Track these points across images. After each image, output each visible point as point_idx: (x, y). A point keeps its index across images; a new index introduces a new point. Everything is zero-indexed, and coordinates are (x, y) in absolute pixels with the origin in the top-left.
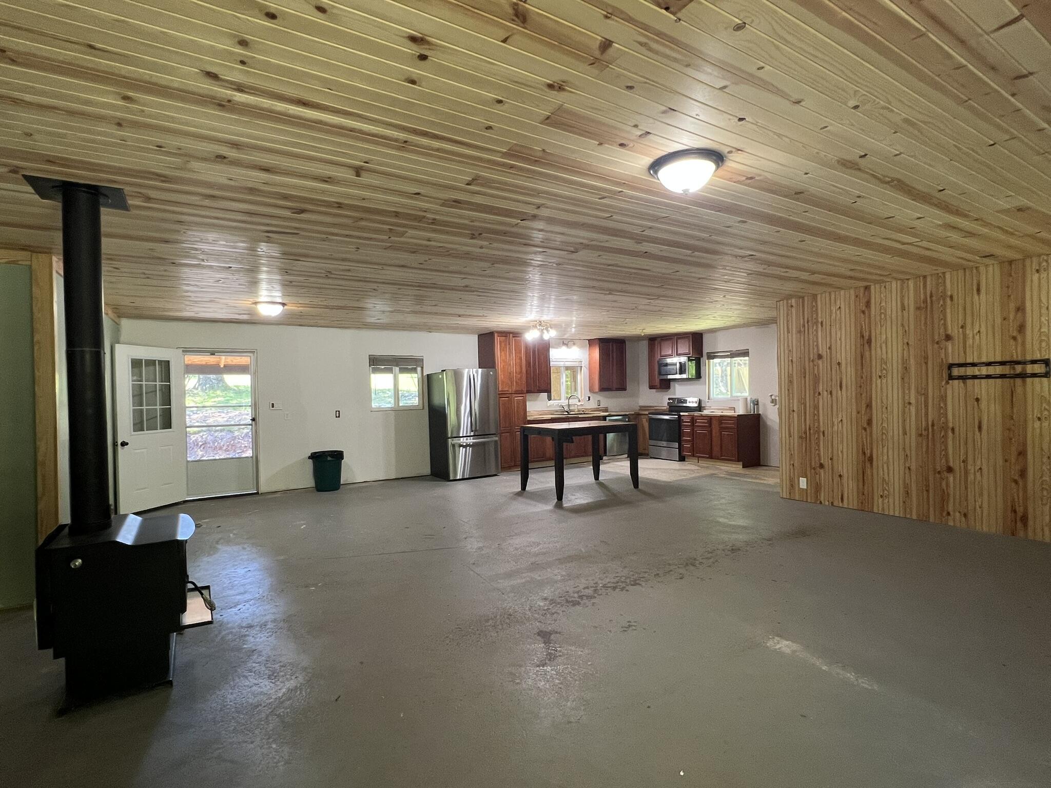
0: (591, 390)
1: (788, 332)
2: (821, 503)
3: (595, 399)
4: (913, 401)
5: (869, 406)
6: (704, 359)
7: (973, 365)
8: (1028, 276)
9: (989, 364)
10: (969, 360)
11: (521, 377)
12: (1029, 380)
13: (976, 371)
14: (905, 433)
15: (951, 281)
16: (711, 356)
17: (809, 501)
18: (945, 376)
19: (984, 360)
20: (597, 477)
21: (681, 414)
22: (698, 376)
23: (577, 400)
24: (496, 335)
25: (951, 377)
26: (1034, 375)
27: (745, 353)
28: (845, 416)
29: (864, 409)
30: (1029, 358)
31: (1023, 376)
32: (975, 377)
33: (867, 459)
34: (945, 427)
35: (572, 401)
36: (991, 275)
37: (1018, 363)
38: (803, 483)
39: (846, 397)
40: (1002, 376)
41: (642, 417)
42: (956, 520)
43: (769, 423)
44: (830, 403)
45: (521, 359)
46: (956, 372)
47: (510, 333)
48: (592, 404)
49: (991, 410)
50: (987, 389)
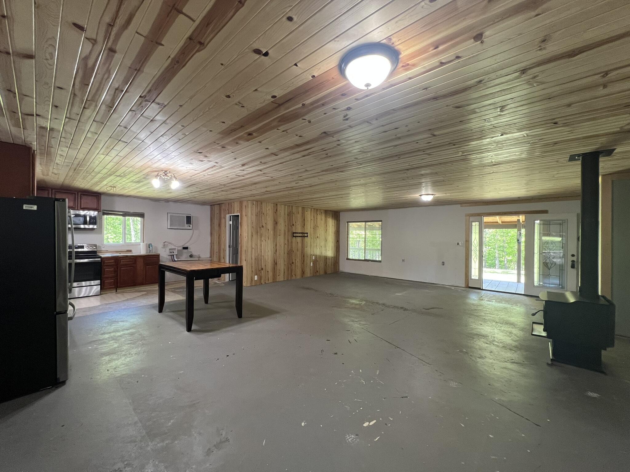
1: (252, 215)
2: (262, 283)
4: (286, 243)
8: (305, 212)
10: (296, 232)
12: (305, 238)
13: (298, 235)
14: (284, 254)
16: (106, 213)
17: (258, 284)
18: (292, 236)
19: (299, 232)
27: (142, 215)
29: (275, 246)
30: (305, 232)
33: (275, 264)
36: (300, 209)
38: (256, 278)
40: (301, 236)
46: (295, 235)
49: (300, 245)
50: (299, 239)
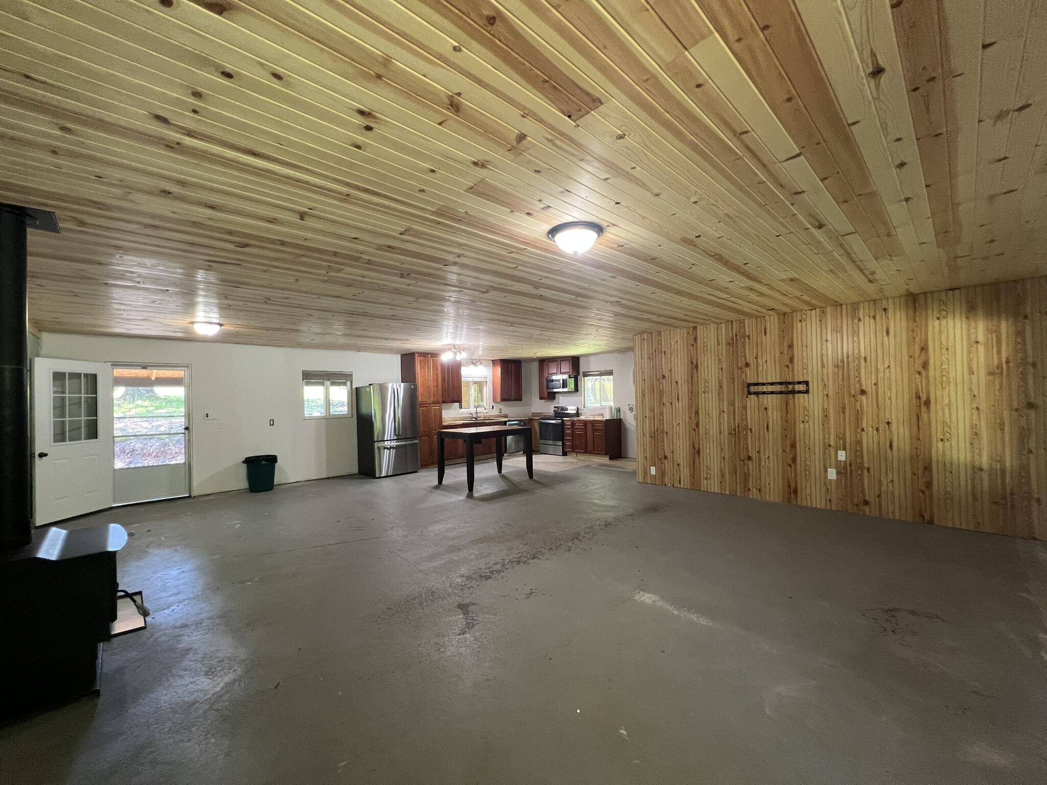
0: (494, 400)
1: (642, 358)
2: (665, 485)
3: (498, 407)
4: (726, 410)
5: (697, 413)
6: (580, 377)
7: (763, 384)
8: (795, 324)
9: (772, 384)
10: (760, 381)
11: (438, 390)
12: (796, 395)
13: (765, 389)
14: (721, 433)
15: (750, 326)
16: (586, 375)
17: (657, 483)
18: (746, 392)
19: (769, 381)
20: (500, 471)
21: (564, 419)
22: (576, 389)
23: (483, 408)
24: (416, 355)
25: (749, 393)
26: (800, 392)
27: (610, 373)
28: (680, 420)
29: (693, 415)
30: (796, 380)
31: (793, 392)
32: (764, 393)
33: (696, 451)
34: (746, 428)
35: (479, 410)
36: (773, 322)
37: (790, 383)
38: (653, 470)
39: (682, 406)
40: (781, 393)
41: (534, 421)
42: (754, 494)
43: (628, 426)
44: (671, 412)
45: (437, 374)
46: (752, 389)
47: (428, 354)
48: (495, 412)
49: (774, 416)
50: (771, 401)
